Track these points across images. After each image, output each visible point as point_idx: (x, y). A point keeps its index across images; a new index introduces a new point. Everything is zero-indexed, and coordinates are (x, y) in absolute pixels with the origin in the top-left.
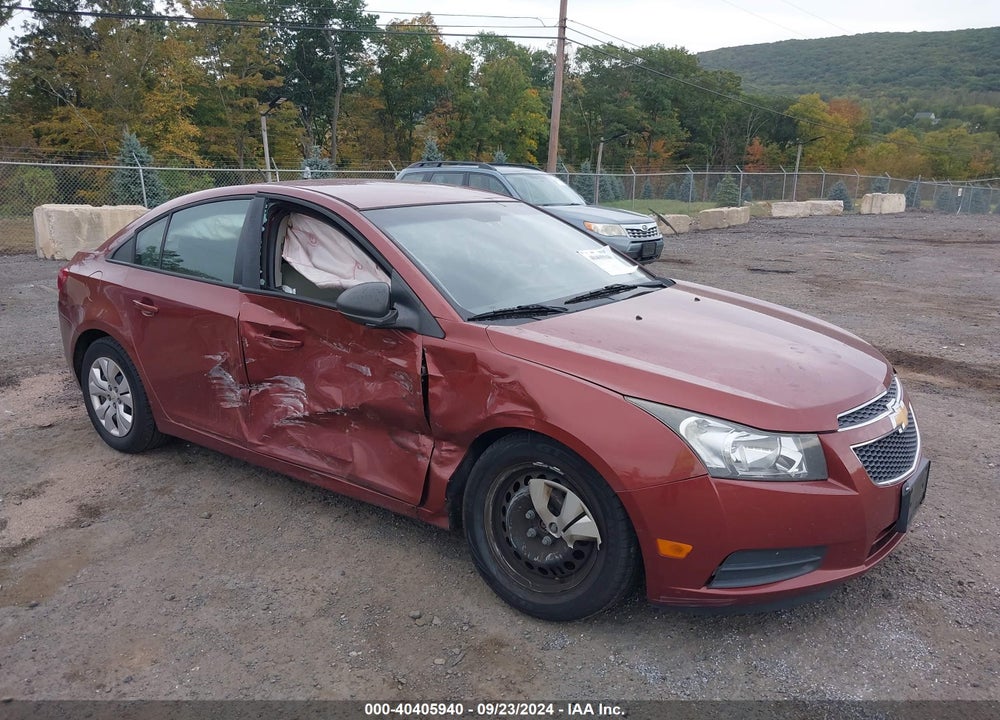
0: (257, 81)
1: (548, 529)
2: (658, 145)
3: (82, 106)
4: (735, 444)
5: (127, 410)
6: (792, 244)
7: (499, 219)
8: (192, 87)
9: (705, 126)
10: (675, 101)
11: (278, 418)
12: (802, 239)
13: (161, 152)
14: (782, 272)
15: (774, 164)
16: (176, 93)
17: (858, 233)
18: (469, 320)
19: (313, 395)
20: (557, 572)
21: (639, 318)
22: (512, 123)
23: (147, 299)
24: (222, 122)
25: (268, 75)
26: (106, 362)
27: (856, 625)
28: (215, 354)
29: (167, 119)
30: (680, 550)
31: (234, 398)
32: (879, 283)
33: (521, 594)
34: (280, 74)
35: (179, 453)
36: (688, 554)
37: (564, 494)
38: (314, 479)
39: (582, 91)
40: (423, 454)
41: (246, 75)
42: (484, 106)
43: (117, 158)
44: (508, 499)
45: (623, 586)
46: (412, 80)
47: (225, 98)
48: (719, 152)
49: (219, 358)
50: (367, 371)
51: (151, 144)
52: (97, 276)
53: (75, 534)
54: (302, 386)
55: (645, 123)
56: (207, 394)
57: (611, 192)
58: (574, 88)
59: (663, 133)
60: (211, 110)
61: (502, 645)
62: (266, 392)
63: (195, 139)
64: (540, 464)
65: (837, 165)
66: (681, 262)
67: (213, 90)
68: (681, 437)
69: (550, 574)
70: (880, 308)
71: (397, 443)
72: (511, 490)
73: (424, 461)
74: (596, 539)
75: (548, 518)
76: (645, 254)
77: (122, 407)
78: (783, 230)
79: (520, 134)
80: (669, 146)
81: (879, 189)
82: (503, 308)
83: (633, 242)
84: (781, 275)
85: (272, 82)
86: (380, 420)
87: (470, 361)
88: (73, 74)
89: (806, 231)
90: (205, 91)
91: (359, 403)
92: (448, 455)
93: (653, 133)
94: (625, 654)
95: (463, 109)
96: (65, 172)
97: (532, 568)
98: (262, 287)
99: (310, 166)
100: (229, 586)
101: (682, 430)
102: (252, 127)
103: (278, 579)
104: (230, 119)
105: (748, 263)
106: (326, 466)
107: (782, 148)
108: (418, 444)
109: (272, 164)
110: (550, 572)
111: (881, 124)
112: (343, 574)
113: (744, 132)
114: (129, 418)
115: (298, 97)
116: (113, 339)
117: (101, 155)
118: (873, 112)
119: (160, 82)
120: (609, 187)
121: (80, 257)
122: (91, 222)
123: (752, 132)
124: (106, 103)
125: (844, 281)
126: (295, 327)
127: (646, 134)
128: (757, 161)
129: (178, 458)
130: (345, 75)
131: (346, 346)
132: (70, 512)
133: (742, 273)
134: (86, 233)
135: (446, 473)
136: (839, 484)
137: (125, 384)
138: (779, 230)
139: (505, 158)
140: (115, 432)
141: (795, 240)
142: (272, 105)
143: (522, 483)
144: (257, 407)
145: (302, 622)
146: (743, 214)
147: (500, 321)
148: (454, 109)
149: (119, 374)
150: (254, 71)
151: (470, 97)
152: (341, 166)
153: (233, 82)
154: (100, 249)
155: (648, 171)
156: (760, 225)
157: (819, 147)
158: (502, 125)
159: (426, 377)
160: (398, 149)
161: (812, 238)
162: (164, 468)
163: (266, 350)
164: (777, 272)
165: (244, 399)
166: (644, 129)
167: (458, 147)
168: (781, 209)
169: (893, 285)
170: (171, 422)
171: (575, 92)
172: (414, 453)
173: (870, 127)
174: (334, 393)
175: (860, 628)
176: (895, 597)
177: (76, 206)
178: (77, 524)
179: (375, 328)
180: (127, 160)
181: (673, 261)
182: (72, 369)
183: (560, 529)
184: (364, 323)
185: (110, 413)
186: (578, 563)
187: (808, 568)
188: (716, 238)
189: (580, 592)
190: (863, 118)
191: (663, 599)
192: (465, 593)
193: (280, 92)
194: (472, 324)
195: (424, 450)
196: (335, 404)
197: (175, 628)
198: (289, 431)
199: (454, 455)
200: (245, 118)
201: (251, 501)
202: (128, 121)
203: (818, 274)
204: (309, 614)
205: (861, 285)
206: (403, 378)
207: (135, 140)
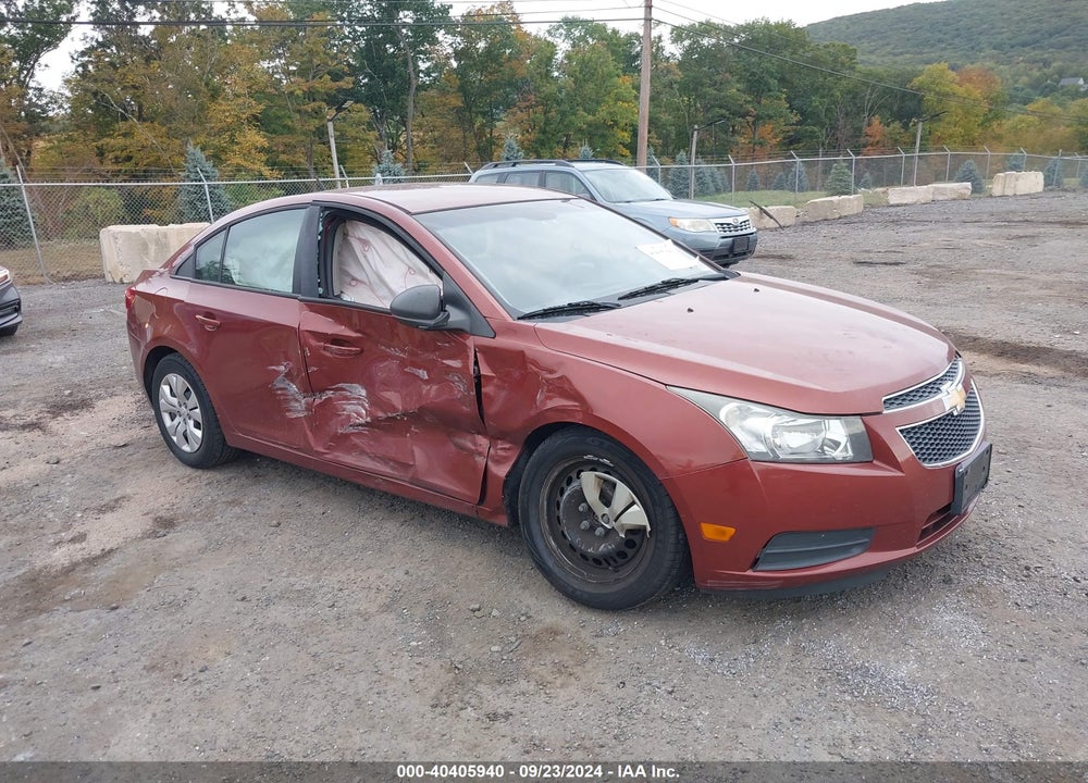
0: (325, 84)
1: (600, 520)
2: (766, 130)
3: (144, 120)
4: (776, 428)
5: (197, 425)
6: (907, 233)
7: (554, 217)
8: (257, 94)
9: (817, 107)
10: (782, 80)
11: (342, 426)
12: (919, 228)
13: (229, 165)
14: (891, 264)
15: (894, 144)
16: (240, 101)
17: (985, 217)
18: (519, 319)
19: (375, 401)
20: (612, 562)
21: (690, 310)
22: (602, 113)
23: (210, 313)
24: (290, 130)
25: (336, 77)
26: (174, 378)
27: (911, 608)
28: (278, 364)
29: (231, 130)
30: (723, 533)
31: (299, 407)
32: (998, 271)
33: (576, 584)
34: (350, 75)
35: (249, 467)
36: (732, 537)
37: (614, 485)
38: (380, 484)
39: (679, 75)
40: (480, 454)
41: (314, 77)
42: (571, 98)
43: (182, 174)
44: (562, 494)
45: (674, 572)
46: (491, 74)
47: (292, 104)
48: (833, 135)
49: (282, 368)
50: (423, 374)
51: (217, 157)
52: (162, 293)
53: (151, 544)
54: (364, 393)
55: (750, 107)
56: (273, 405)
57: (711, 185)
58: (669, 72)
59: (770, 117)
60: (279, 118)
61: (556, 633)
62: (329, 400)
63: (262, 150)
64: (590, 457)
65: (971, 143)
66: (781, 257)
67: (280, 96)
68: (720, 422)
69: (605, 564)
70: (992, 298)
71: (456, 445)
72: (564, 485)
73: (481, 461)
74: (645, 527)
75: (600, 509)
76: (737, 250)
77: (191, 423)
78: (898, 218)
79: (612, 126)
80: (777, 131)
81: (1016, 168)
82: (552, 306)
83: (723, 237)
84: (888, 267)
85: (341, 83)
86: (438, 422)
87: (520, 357)
88: (134, 87)
89: (925, 218)
90: (270, 97)
91: (417, 406)
92: (504, 454)
93: (758, 118)
94: (677, 639)
95: (547, 102)
96: (130, 192)
97: (587, 560)
98: (320, 296)
99: (382, 172)
100: (297, 587)
101: (722, 417)
102: (321, 133)
103: (344, 579)
104: (298, 126)
105: (855, 256)
106: (389, 470)
107: (905, 126)
108: (475, 444)
109: (341, 173)
110: (603, 562)
111: (1020, 94)
112: (407, 573)
113: (861, 110)
114: (199, 433)
115: (370, 99)
116: (181, 356)
117: (167, 172)
118: (1011, 81)
119: (224, 90)
120: (708, 180)
121: (147, 275)
122: (157, 242)
123: (871, 110)
124: (169, 116)
125: (959, 271)
126: (354, 335)
127: (750, 119)
128: (877, 143)
129: (248, 472)
130: (417, 71)
131: (403, 351)
132: (147, 523)
133: (846, 267)
134: (153, 254)
135: (501, 471)
136: (883, 465)
137: (193, 398)
138: (895, 218)
139: (591, 153)
140: (186, 448)
141: (912, 228)
142: (339, 110)
143: (574, 475)
144: (323, 415)
145: (366, 617)
146: (856, 203)
147: (550, 319)
148: (537, 102)
149: (188, 390)
150: (322, 73)
151: (554, 88)
152: (417, 171)
153: (300, 86)
154: (165, 266)
155: (754, 160)
156: (876, 214)
157: (949, 123)
158: (590, 118)
159: (478, 377)
160: (478, 149)
161: (931, 226)
162: (233, 482)
163: (326, 358)
164: (886, 264)
165: (309, 407)
166: (748, 113)
167: (542, 144)
168: (898, 195)
169: (1011, 273)
170: (241, 436)
171: (670, 77)
172: (472, 453)
173: (1007, 98)
174: (393, 397)
175: (914, 611)
176: (956, 582)
177: (142, 226)
178: (154, 534)
179: (428, 330)
180: (192, 176)
181: (773, 257)
182: (144, 390)
183: (612, 519)
184: (417, 326)
185: (181, 429)
186: (630, 552)
187: (856, 551)
188: (824, 230)
189: (632, 580)
190: (999, 88)
191: (710, 583)
192: (525, 588)
193: (350, 94)
194: (522, 322)
195: (481, 450)
196: (394, 409)
197: (246, 625)
198: (352, 438)
199: (509, 453)
200: (314, 123)
201: (319, 510)
202: (192, 134)
203: (932, 264)
204: (373, 609)
205: (977, 274)
206: (456, 378)
207: (200, 155)
